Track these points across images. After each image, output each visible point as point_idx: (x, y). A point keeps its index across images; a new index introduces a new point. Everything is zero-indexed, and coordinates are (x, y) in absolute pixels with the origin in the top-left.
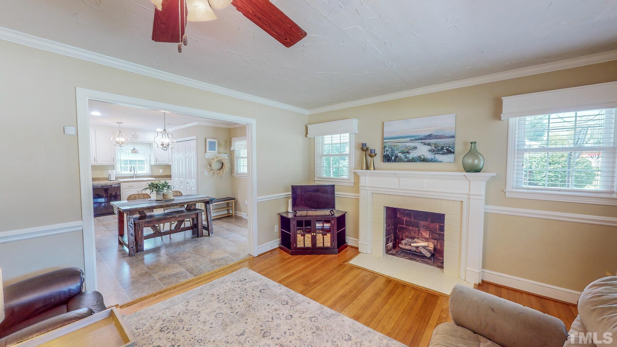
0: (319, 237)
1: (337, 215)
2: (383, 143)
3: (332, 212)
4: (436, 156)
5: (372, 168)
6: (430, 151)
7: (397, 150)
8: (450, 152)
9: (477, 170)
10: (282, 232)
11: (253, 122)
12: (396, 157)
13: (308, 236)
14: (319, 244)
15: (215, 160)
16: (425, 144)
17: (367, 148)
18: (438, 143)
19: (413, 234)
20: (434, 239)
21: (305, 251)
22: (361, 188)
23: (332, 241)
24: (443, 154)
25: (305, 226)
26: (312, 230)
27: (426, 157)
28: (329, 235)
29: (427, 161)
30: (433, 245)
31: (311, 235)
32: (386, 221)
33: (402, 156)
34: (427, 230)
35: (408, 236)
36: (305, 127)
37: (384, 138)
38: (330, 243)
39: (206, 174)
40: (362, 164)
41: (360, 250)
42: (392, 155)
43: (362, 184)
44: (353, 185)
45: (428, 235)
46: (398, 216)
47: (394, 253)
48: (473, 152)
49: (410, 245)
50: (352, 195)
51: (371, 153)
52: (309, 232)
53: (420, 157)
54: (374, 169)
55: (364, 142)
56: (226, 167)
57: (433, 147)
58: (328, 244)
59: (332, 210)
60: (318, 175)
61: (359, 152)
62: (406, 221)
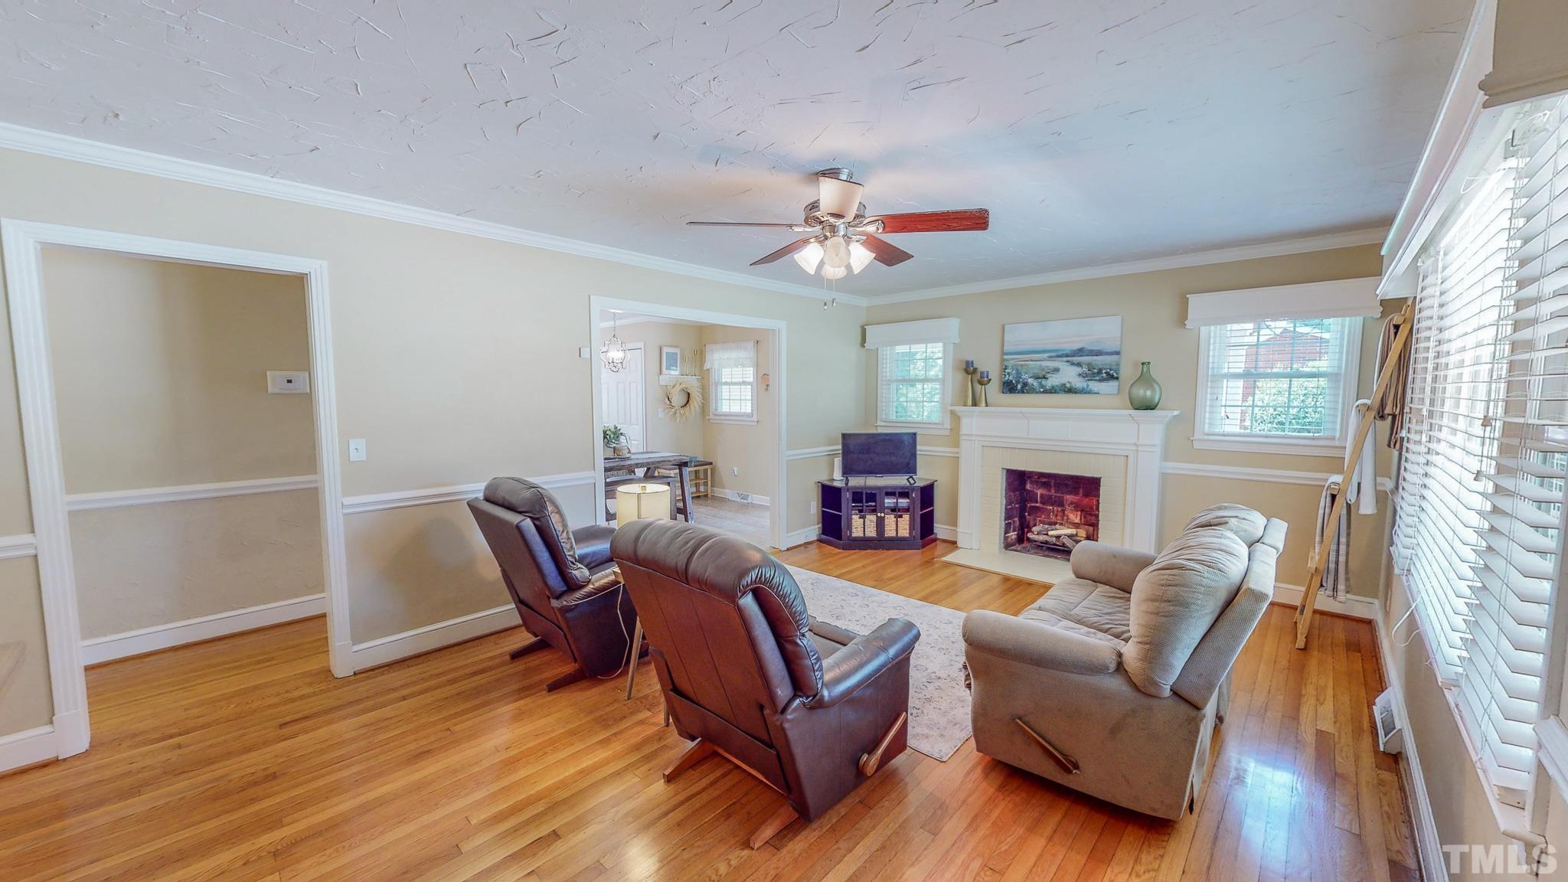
0: (890, 520)
1: (920, 484)
2: (1003, 360)
3: (911, 480)
4: (1090, 383)
5: (984, 404)
6: (1080, 375)
7: (1026, 373)
8: (1111, 377)
9: (1149, 406)
10: (823, 511)
11: (781, 325)
12: (1025, 384)
13: (871, 518)
14: (890, 532)
15: (678, 388)
16: (1073, 364)
17: (975, 370)
18: (1093, 363)
19: (1053, 518)
20: (1088, 525)
21: (864, 544)
22: (964, 438)
23: (912, 527)
24: (1100, 381)
25: (867, 502)
26: (878, 508)
27: (1073, 384)
28: (906, 517)
29: (1075, 393)
30: (1085, 533)
31: (877, 516)
32: (1006, 494)
33: (1035, 384)
34: (1077, 511)
35: (1044, 521)
36: (860, 329)
37: (1005, 351)
38: (908, 531)
39: (661, 415)
40: (966, 397)
41: (959, 545)
42: (1018, 382)
43: (964, 430)
44: (947, 433)
45: (1078, 518)
46: (1028, 487)
47: (1019, 549)
48: (1145, 377)
49: (1047, 534)
50: (946, 450)
51: (982, 377)
52: (874, 511)
53: (1065, 384)
54: (987, 406)
55: (970, 359)
56: (695, 403)
57: (1085, 369)
58: (904, 532)
59: (911, 477)
60: (884, 416)
61: (960, 376)
62: (1042, 495)
